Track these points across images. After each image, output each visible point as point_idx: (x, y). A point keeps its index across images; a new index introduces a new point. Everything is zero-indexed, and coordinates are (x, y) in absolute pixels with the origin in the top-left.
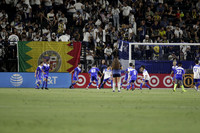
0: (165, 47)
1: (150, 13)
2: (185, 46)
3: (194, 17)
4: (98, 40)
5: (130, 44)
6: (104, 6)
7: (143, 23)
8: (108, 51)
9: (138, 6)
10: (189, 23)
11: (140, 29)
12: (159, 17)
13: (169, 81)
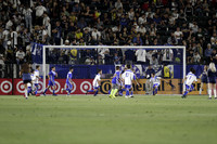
0: (82, 50)
1: (66, 13)
2: (103, 49)
3: (113, 18)
4: (9, 43)
5: (44, 47)
6: (15, 6)
7: (58, 24)
8: (20, 55)
9: (52, 6)
10: (108, 24)
11: (55, 31)
12: (75, 18)
13: (86, 87)
